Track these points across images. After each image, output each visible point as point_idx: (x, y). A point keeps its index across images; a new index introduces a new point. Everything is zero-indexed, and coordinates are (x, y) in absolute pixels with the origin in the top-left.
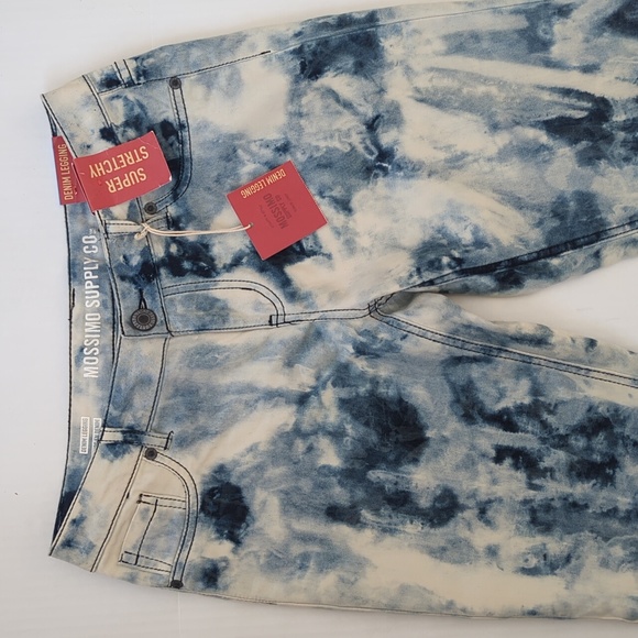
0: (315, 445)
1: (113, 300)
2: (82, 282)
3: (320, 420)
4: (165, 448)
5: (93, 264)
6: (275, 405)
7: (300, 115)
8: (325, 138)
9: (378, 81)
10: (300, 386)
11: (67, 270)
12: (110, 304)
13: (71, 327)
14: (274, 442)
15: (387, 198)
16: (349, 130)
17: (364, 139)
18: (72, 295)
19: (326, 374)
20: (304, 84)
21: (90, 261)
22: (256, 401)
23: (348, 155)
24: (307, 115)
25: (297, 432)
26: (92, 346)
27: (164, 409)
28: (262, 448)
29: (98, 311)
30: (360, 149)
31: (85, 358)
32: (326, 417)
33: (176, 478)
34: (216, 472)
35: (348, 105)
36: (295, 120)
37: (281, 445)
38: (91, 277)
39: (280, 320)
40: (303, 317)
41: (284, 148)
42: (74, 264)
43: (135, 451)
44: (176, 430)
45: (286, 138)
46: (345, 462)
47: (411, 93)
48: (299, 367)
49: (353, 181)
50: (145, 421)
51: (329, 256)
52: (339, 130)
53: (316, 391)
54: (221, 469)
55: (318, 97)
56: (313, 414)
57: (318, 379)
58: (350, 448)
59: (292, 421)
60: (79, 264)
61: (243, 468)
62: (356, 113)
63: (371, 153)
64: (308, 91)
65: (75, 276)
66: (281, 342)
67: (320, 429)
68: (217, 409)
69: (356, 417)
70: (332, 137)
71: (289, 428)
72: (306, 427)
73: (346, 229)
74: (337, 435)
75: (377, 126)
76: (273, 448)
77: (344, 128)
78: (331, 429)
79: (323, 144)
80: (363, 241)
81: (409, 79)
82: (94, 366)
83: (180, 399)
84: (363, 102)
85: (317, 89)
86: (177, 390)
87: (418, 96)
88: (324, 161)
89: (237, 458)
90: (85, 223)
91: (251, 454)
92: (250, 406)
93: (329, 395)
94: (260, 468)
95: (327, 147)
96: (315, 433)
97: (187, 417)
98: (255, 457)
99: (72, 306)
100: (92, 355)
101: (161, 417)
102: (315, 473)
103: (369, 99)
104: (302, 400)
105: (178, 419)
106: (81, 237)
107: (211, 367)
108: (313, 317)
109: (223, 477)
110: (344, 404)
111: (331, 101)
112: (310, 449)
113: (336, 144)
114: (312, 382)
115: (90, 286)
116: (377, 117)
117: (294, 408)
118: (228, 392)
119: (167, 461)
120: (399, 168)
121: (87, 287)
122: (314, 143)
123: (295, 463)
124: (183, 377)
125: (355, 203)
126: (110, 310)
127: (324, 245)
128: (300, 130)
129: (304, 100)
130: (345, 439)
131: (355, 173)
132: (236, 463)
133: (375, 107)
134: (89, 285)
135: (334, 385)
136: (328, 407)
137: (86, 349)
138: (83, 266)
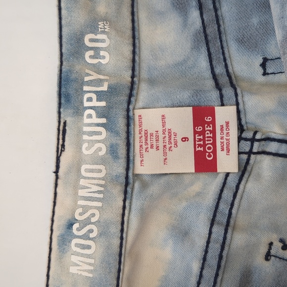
1: (128, 144)
2: (79, 111)
5: (99, 82)
11: (55, 89)
12: (122, 151)
13: (56, 185)
18: (62, 132)
21: (95, 76)
26: (87, 222)
29: (103, 161)
31: (75, 241)
38: (95, 103)
42: (68, 80)
60: (76, 80)
65: (68, 100)
82: (88, 256)
90: (92, 11)
99: (60, 149)
100: (86, 237)
106: (82, 35)
115: (90, 118)
121: (86, 121)
126: (122, 162)
134: (90, 116)
137: (76, 226)
138: (83, 83)
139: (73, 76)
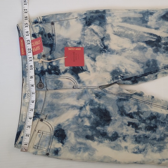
0: (84, 120)
3: (85, 114)
4: (45, 119)
6: (74, 109)
7: (84, 35)
8: (90, 42)
9: (104, 28)
10: (81, 105)
11: (22, 73)
13: (22, 88)
14: (73, 119)
15: (105, 58)
16: (97, 40)
17: (100, 43)
18: (23, 80)
19: (87, 102)
20: (86, 27)
22: (69, 108)
23: (96, 46)
24: (86, 35)
25: (79, 116)
26: (28, 94)
27: (45, 109)
28: (70, 120)
30: (99, 45)
31: (26, 97)
32: (87, 113)
33: (48, 127)
34: (58, 126)
35: (96, 33)
36: (83, 36)
37: (75, 119)
39: (76, 87)
40: (82, 87)
41: (80, 43)
42: (24, 72)
43: (38, 119)
44: (48, 114)
45: (80, 41)
46: (91, 124)
47: (112, 32)
48: (80, 100)
49: (97, 53)
50: (40, 112)
51: (89, 72)
52: (94, 40)
53: (84, 106)
54: (59, 125)
55: (89, 31)
56: (84, 112)
57: (85, 103)
58: (92, 121)
59: (78, 113)
60: (25, 72)
61: (65, 125)
62: (99, 36)
63: (102, 47)
64: (87, 29)
65: (24, 75)
66: (76, 93)
67: (85, 116)
68: (59, 110)
69: (94, 113)
70: (92, 42)
71: (77, 115)
72: (81, 115)
73: (94, 65)
74: (89, 118)
75: (104, 40)
76: (73, 120)
77: (95, 40)
78: (88, 116)
79: (90, 43)
80: (98, 69)
81: (112, 28)
83: (49, 107)
84: (100, 33)
85: (89, 29)
86: (49, 104)
87: (114, 33)
88: (90, 48)
89: (64, 122)
91: (67, 122)
92: (68, 109)
93: (88, 108)
94: (69, 125)
95: (91, 44)
96: (84, 117)
97: (51, 111)
98: (68, 122)
99: (23, 83)
100: (28, 96)
101: (45, 111)
102: (83, 127)
103: (102, 32)
104: (81, 109)
105: (49, 112)
106: (26, 65)
107: (58, 98)
108: (85, 87)
109: (60, 127)
110: (91, 110)
111: (92, 32)
112: (82, 121)
113: (93, 43)
114: (84, 104)
116: (104, 37)
117: (79, 110)
118: (62, 105)
119: (46, 122)
120: (109, 51)
121: (27, 78)
122: (88, 43)
123: (78, 124)
124: (50, 101)
125: (97, 59)
127: (88, 69)
128: (84, 39)
129: (86, 31)
130: (91, 119)
131: (97, 51)
132: (63, 124)
133: (104, 35)
135: (89, 105)
136: (87, 111)
137: (26, 94)
138: (26, 72)
139: (25, 71)
